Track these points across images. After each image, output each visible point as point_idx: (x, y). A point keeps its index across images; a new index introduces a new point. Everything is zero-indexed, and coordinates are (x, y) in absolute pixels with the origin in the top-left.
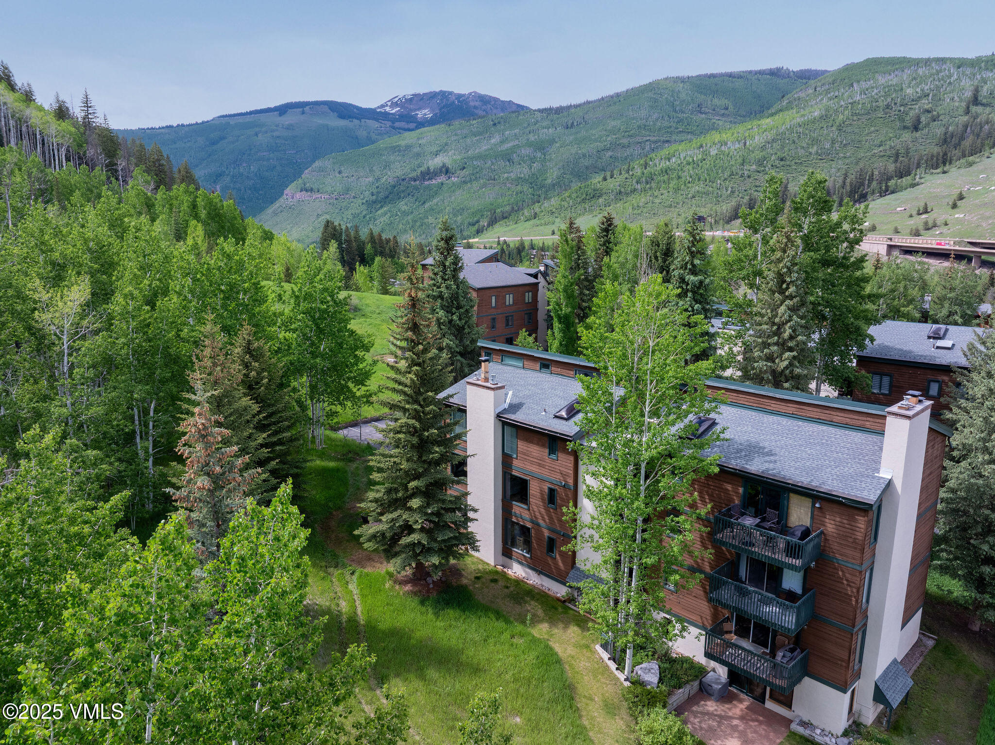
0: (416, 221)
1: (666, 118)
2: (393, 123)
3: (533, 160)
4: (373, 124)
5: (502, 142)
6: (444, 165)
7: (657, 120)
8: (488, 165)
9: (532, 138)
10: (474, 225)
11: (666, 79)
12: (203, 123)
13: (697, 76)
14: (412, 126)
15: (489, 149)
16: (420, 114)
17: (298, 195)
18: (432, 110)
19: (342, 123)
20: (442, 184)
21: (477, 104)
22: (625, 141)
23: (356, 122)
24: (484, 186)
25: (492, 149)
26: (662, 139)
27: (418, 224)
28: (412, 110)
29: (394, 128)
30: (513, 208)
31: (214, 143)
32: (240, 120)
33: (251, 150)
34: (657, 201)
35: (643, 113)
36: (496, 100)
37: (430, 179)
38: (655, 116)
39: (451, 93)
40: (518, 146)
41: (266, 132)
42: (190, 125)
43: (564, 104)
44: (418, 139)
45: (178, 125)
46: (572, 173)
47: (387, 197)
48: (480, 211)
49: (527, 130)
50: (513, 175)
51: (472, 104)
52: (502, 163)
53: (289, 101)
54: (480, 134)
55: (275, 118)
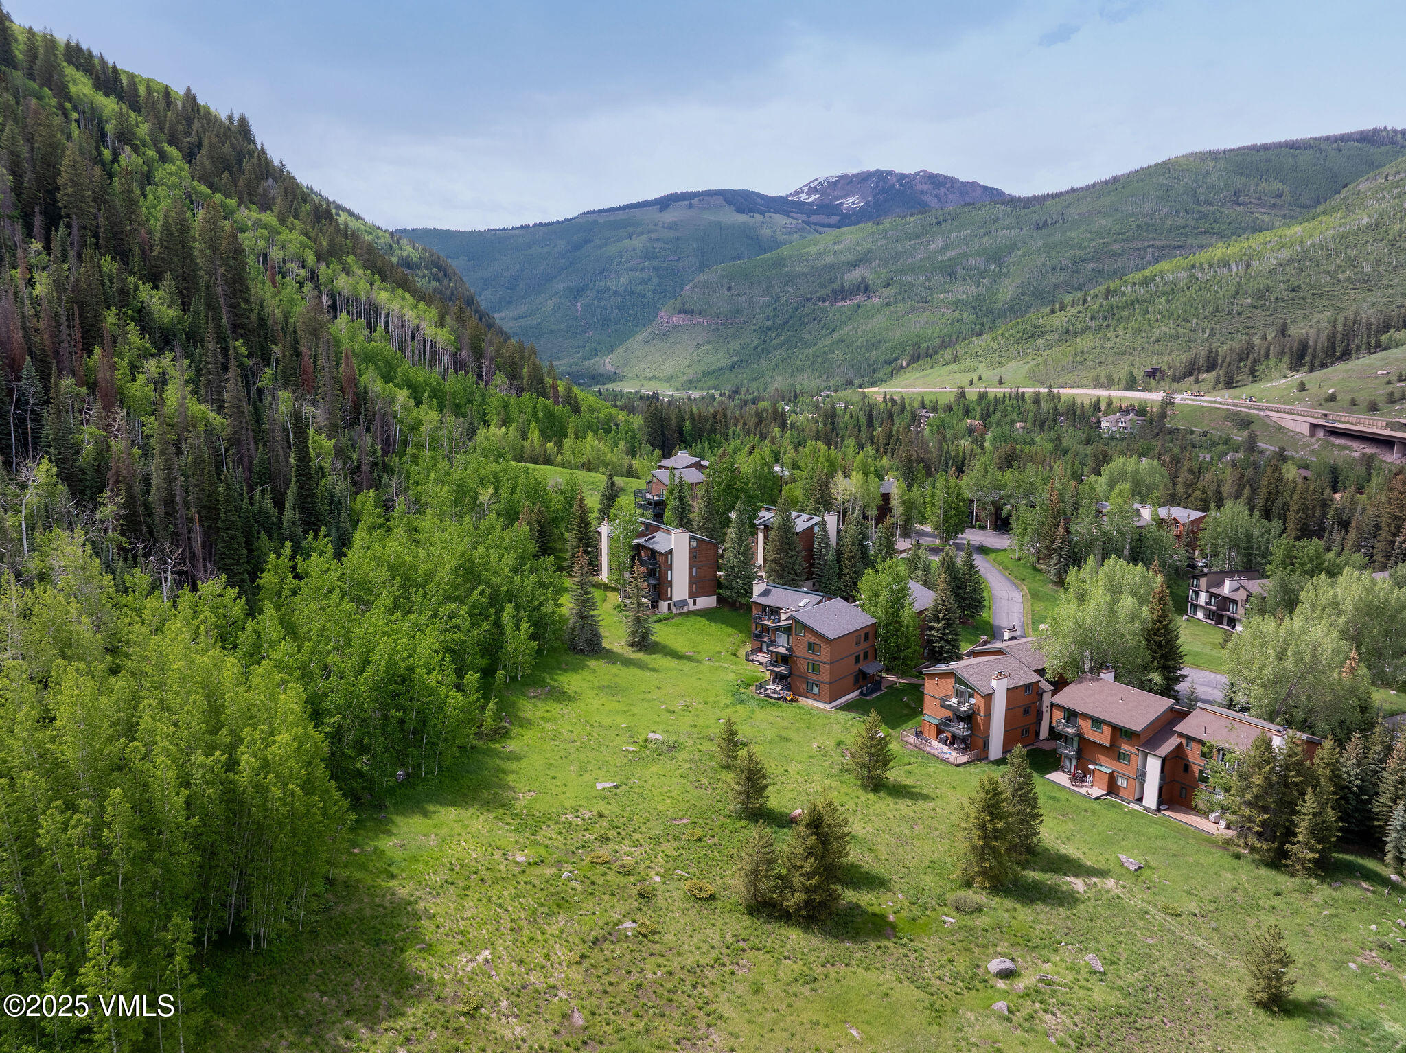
0: (818, 357)
1: (1182, 213)
2: (809, 217)
3: (983, 274)
4: (781, 220)
5: (945, 248)
6: (863, 280)
7: (1167, 216)
8: (919, 282)
9: (986, 241)
10: (891, 363)
11: (1189, 156)
12: (566, 220)
13: (1240, 149)
14: (834, 220)
15: (925, 259)
16: (846, 203)
17: (676, 319)
18: (863, 197)
19: (742, 218)
20: (859, 306)
21: (926, 187)
22: (1116, 247)
23: (758, 217)
24: (911, 310)
25: (929, 258)
26: (1172, 243)
27: (820, 360)
28: (836, 198)
29: (808, 224)
30: (943, 342)
31: (577, 247)
32: (611, 217)
33: (621, 256)
34: (1108, 345)
35: (1147, 208)
36: (953, 181)
37: (844, 299)
38: (1166, 210)
39: (890, 173)
40: (965, 255)
41: (642, 233)
42: (550, 224)
43: (1040, 192)
44: (835, 243)
45: (535, 225)
46: (1033, 294)
47: (786, 323)
48: (901, 344)
49: (981, 232)
50: (951, 297)
51: (919, 187)
52: (940, 278)
53: (673, 191)
54: (917, 236)
55: (653, 214)
